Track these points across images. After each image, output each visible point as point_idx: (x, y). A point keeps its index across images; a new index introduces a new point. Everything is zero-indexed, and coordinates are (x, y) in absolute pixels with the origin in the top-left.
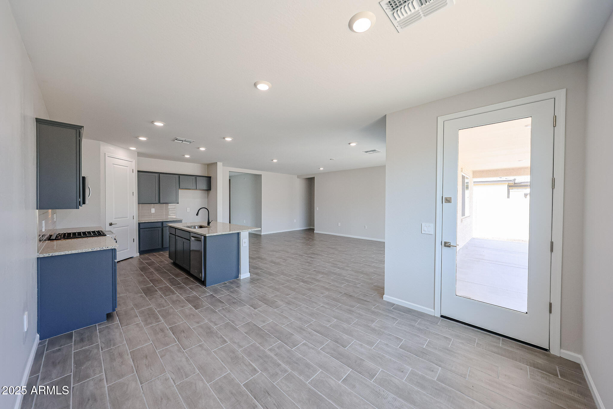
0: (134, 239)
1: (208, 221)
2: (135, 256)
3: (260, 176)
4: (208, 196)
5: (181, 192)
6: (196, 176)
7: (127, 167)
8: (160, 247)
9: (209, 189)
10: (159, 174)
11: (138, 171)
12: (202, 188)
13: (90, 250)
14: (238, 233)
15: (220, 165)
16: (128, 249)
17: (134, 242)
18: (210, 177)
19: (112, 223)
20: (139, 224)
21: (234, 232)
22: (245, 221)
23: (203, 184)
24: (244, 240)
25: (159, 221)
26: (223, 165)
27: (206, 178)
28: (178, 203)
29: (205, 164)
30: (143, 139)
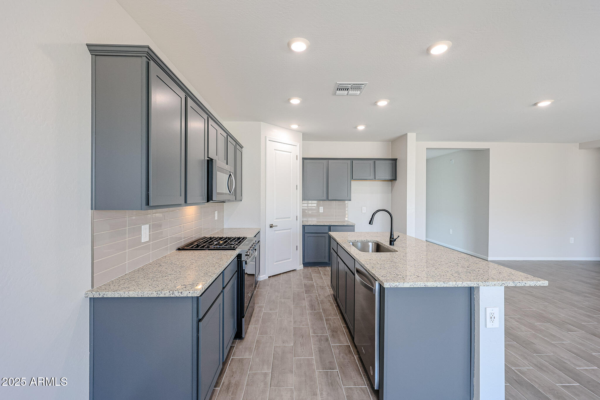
0: (297, 246)
1: (391, 237)
2: (298, 269)
3: (486, 152)
4: (392, 191)
5: (355, 184)
6: (375, 159)
7: (291, 152)
8: (327, 260)
9: (394, 178)
10: (327, 160)
11: (304, 159)
12: (383, 178)
13: (155, 295)
14: (471, 289)
15: (411, 137)
16: (290, 259)
17: (297, 250)
18: (396, 160)
19: (272, 225)
20: (304, 226)
21: (460, 284)
22: (451, 230)
23: (384, 172)
24: (489, 311)
25: (326, 224)
26: (417, 139)
27: (390, 162)
28: (350, 200)
29: (388, 141)
30: (295, 101)
